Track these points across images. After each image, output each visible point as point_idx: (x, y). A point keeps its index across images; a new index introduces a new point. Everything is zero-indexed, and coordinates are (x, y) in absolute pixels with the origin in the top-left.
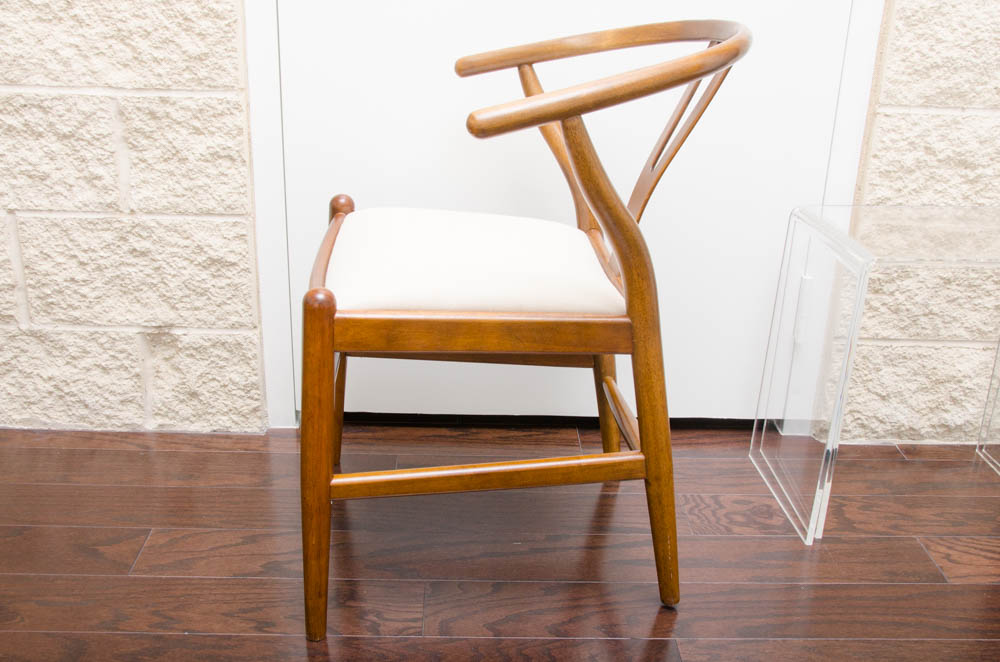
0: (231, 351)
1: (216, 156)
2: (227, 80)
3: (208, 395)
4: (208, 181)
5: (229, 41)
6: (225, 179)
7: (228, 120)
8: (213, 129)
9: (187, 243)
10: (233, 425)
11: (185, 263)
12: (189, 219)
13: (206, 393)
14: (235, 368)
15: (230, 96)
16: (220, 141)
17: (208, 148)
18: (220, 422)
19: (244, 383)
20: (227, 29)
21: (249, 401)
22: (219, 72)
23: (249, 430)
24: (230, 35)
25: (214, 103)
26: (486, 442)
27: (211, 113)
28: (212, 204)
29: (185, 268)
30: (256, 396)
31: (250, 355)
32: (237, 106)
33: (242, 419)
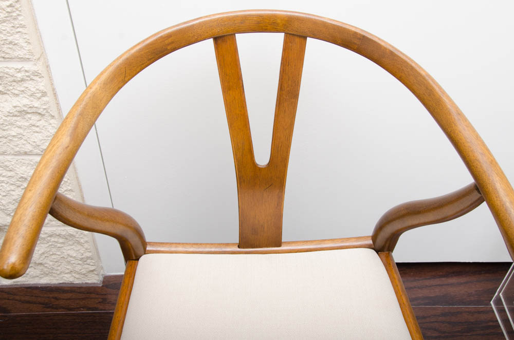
0: (67, 239)
1: (22, 113)
2: (20, 53)
3: (51, 263)
4: (21, 131)
5: (14, 19)
6: (37, 129)
7: (29, 85)
8: (16, 92)
9: (10, 174)
10: (76, 280)
11: (13, 187)
12: (9, 158)
13: (49, 262)
14: (72, 247)
15: (27, 66)
16: (26, 101)
17: (15, 107)
18: (64, 278)
19: (81, 257)
20: (9, 10)
21: (86, 266)
22: (11, 46)
23: (89, 282)
24: (14, 14)
25: (12, 72)
27: (11, 79)
28: (28, 148)
29: (13, 191)
30: (91, 264)
31: (82, 241)
32: (36, 74)
33: (82, 276)
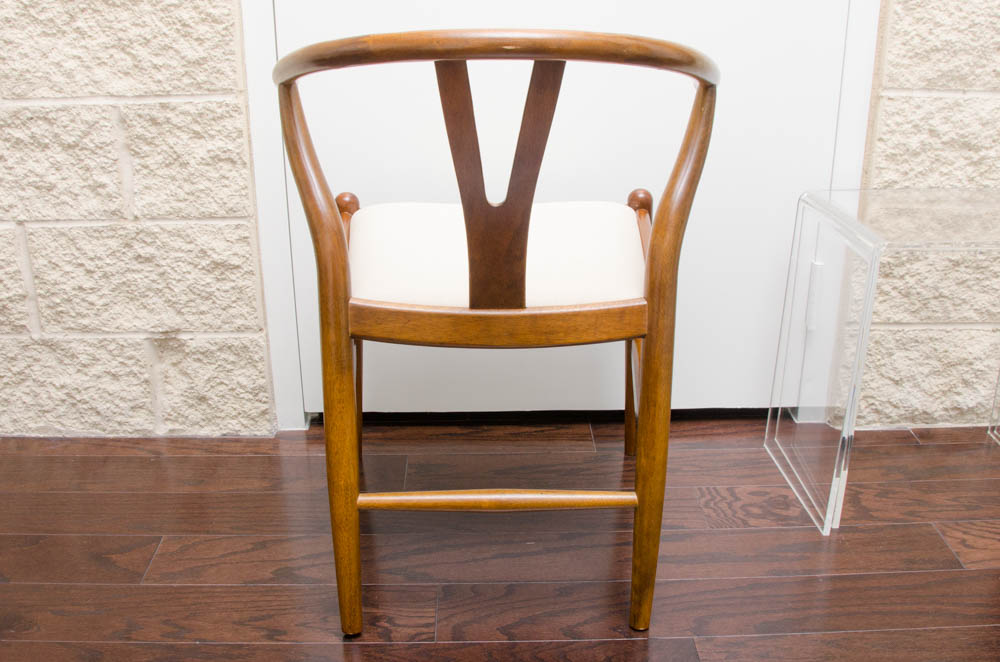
0: (238, 355)
1: (217, 159)
2: (225, 83)
3: (216, 399)
4: (209, 184)
5: (227, 44)
6: (227, 182)
7: (228, 123)
8: (213, 133)
9: (189, 247)
10: (243, 429)
11: (189, 268)
12: (192, 223)
13: (213, 396)
14: (244, 371)
15: (229, 99)
16: (221, 144)
17: (209, 151)
18: (230, 426)
19: (252, 386)
20: (224, 33)
21: (258, 404)
22: (218, 75)
23: (258, 433)
24: (227, 39)
25: (214, 106)
26: (498, 439)
27: (211, 116)
28: (214, 207)
29: (189, 273)
30: (264, 399)
31: (256, 357)
32: (236, 109)
33: (252, 422)
